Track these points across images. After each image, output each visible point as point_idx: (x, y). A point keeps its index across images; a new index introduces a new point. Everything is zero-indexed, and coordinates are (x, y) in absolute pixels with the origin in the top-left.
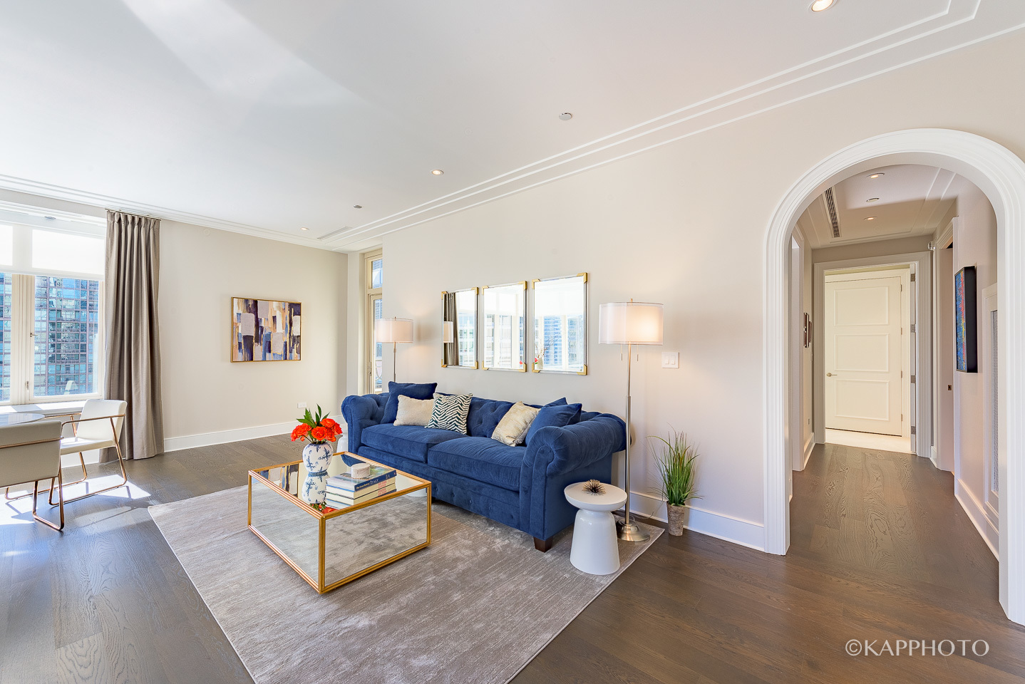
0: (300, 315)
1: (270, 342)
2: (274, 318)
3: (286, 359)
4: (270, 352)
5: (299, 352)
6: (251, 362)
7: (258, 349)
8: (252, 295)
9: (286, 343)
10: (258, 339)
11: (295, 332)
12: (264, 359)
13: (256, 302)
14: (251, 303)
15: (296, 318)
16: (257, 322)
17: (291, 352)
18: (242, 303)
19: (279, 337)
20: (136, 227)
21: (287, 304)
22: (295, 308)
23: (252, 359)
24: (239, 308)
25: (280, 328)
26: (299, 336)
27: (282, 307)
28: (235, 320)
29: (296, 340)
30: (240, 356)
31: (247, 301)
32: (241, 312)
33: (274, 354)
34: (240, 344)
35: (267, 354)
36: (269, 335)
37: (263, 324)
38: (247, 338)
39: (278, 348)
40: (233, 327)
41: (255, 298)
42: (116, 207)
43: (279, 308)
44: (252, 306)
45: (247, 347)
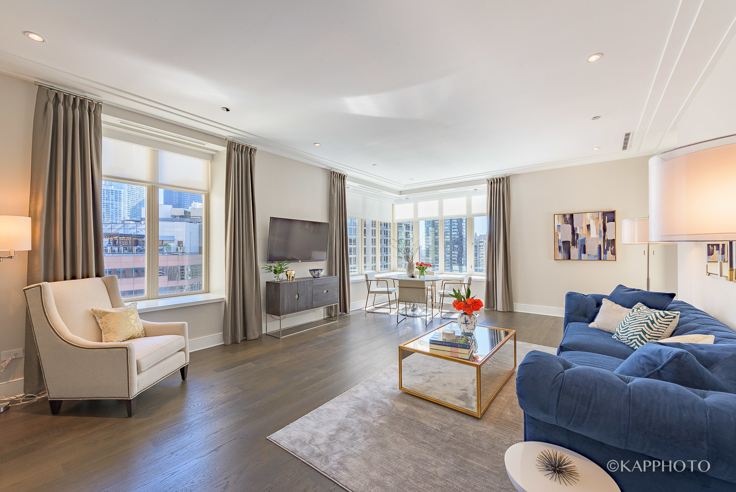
0: (614, 221)
1: (585, 246)
2: (588, 226)
3: (600, 259)
4: (585, 253)
5: (614, 253)
6: (569, 261)
7: (574, 251)
8: (568, 211)
9: (600, 246)
10: (574, 244)
11: (609, 236)
12: (580, 259)
13: (572, 215)
14: (568, 217)
15: (610, 224)
16: (573, 230)
17: (605, 253)
18: (561, 217)
19: (594, 239)
20: (501, 183)
21: (600, 214)
22: (610, 216)
23: (569, 258)
24: (559, 222)
25: (594, 233)
26: (614, 240)
27: (596, 215)
28: (556, 231)
29: (610, 243)
30: (560, 256)
31: (564, 215)
32: (560, 224)
33: (589, 255)
34: (560, 247)
35: (583, 255)
36: (584, 240)
37: (578, 232)
38: (565, 243)
39: (592, 249)
40: (556, 235)
41: (571, 213)
42: (489, 176)
43: (593, 218)
44: (570, 219)
45: (565, 249)
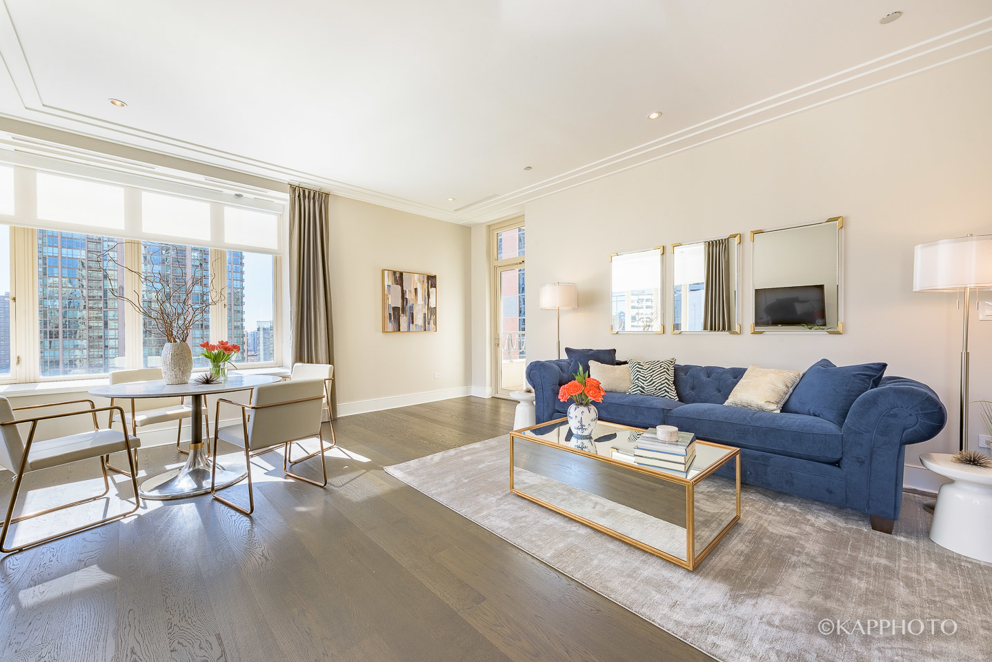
0: (435, 287)
1: (413, 313)
2: (416, 289)
3: (425, 330)
4: (413, 323)
5: (435, 323)
6: (398, 333)
7: (404, 320)
8: (399, 268)
9: (425, 314)
10: (404, 311)
11: (432, 305)
12: (409, 330)
13: (401, 274)
14: (398, 275)
15: (432, 290)
16: (403, 293)
17: (429, 323)
18: (391, 273)
19: (420, 307)
21: (425, 277)
22: (432, 280)
23: (399, 330)
24: (389, 281)
25: (420, 301)
26: (435, 308)
27: (422, 279)
28: (386, 292)
29: (433, 311)
30: (390, 326)
31: (394, 273)
32: (390, 284)
33: (416, 325)
34: (390, 314)
35: (411, 325)
36: (411, 308)
37: (407, 296)
38: (395, 309)
39: (419, 320)
40: (384, 298)
41: (402, 271)
42: (296, 181)
43: (419, 279)
44: (399, 278)
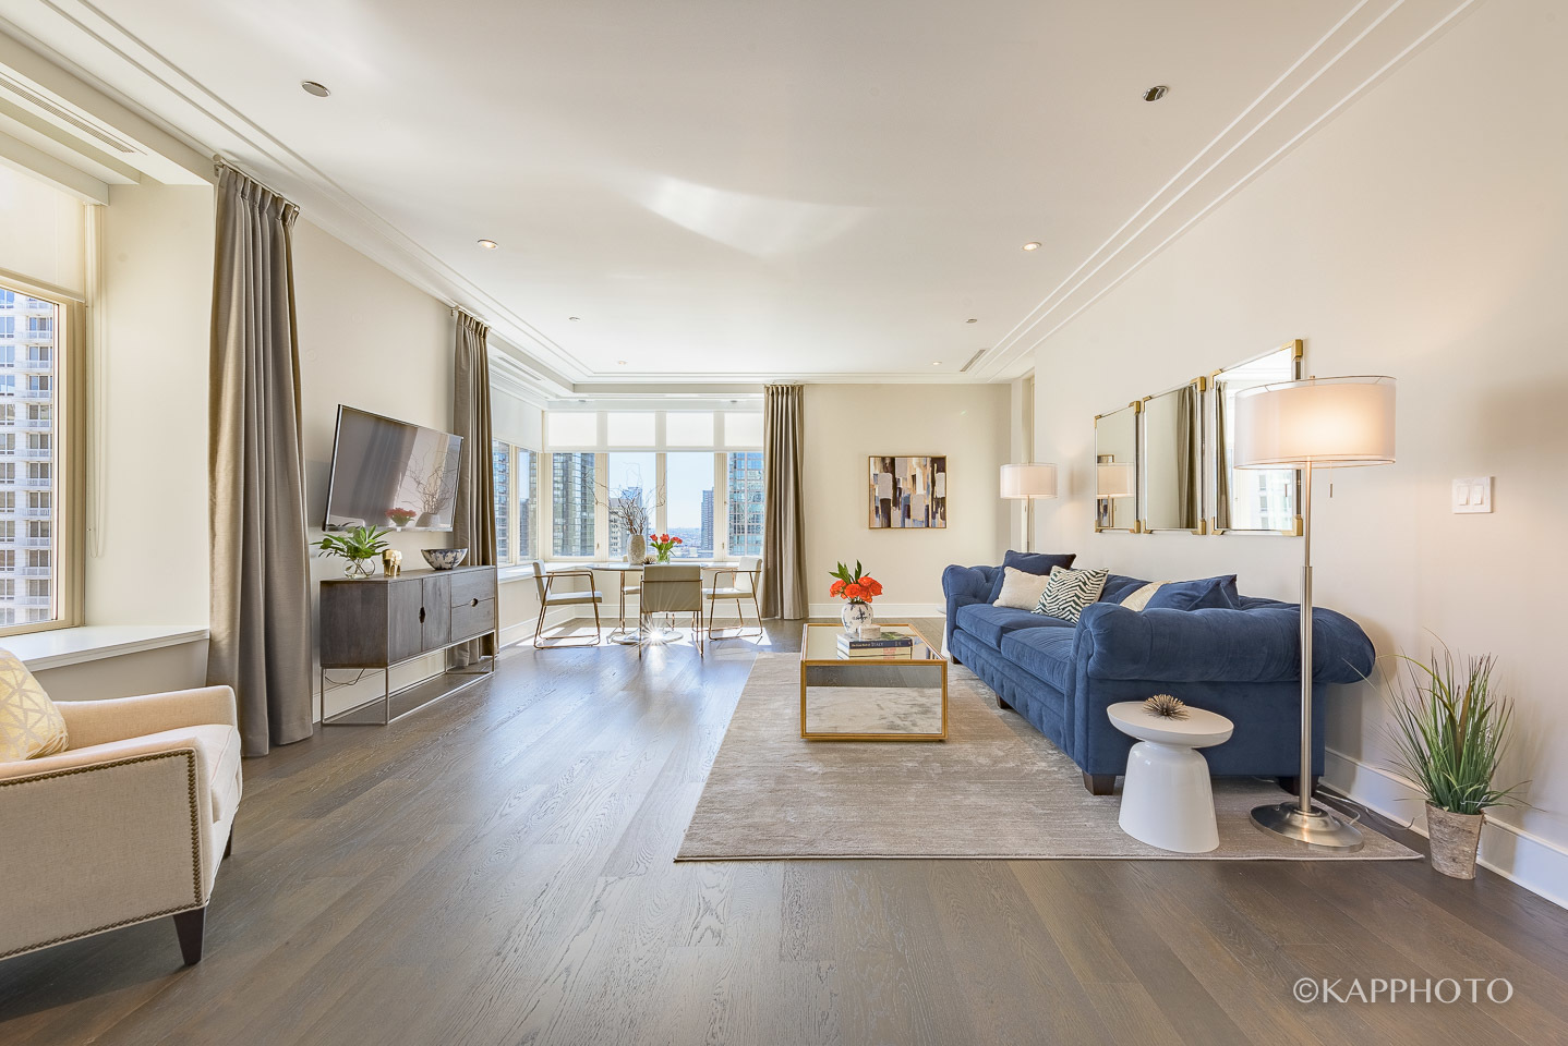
0: (944, 471)
1: (909, 506)
2: (914, 477)
3: (928, 526)
4: (909, 517)
5: (943, 517)
7: (896, 514)
9: (928, 506)
10: (896, 504)
11: (939, 495)
12: (903, 527)
13: (893, 459)
14: (888, 461)
15: (941, 475)
16: (895, 482)
17: (934, 517)
18: (878, 461)
19: (920, 498)
20: (790, 397)
21: (929, 460)
22: (939, 463)
23: (889, 526)
24: (876, 469)
25: (920, 489)
26: (944, 499)
27: (923, 463)
28: (872, 483)
29: (941, 502)
30: (877, 522)
31: (883, 459)
32: (877, 472)
33: (914, 521)
34: (877, 508)
35: (906, 520)
36: (907, 499)
38: (885, 502)
39: (918, 512)
40: (871, 489)
42: (769, 381)
43: (919, 465)
44: (890, 465)
45: (884, 509)
